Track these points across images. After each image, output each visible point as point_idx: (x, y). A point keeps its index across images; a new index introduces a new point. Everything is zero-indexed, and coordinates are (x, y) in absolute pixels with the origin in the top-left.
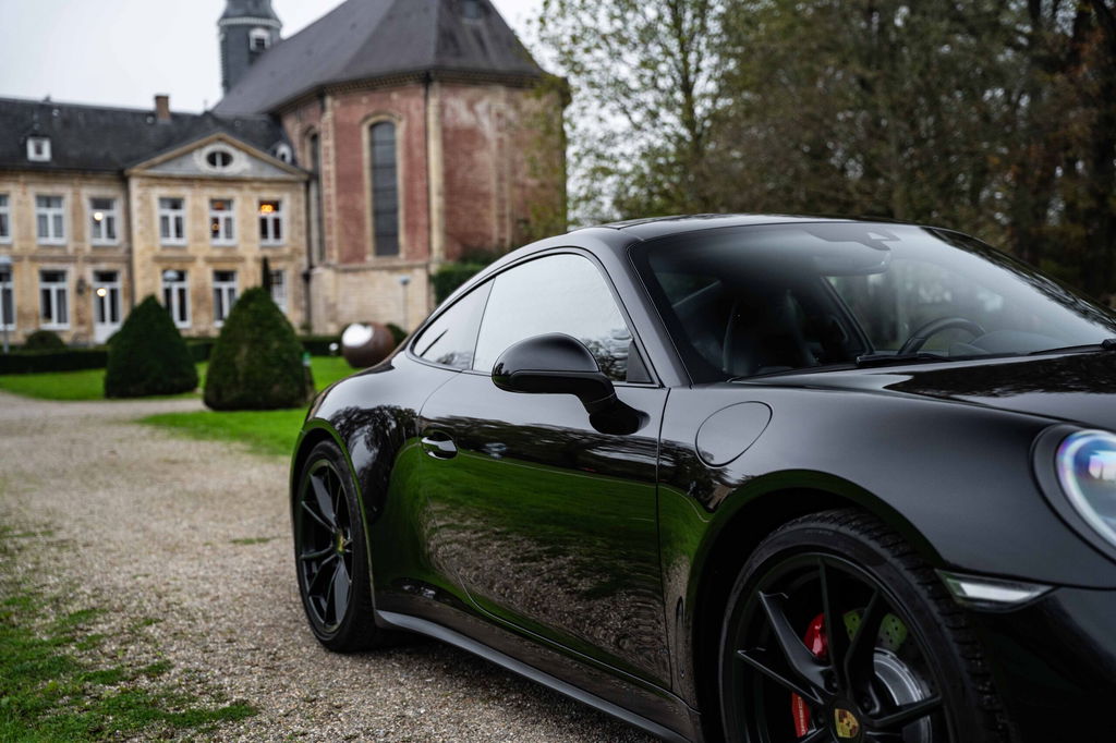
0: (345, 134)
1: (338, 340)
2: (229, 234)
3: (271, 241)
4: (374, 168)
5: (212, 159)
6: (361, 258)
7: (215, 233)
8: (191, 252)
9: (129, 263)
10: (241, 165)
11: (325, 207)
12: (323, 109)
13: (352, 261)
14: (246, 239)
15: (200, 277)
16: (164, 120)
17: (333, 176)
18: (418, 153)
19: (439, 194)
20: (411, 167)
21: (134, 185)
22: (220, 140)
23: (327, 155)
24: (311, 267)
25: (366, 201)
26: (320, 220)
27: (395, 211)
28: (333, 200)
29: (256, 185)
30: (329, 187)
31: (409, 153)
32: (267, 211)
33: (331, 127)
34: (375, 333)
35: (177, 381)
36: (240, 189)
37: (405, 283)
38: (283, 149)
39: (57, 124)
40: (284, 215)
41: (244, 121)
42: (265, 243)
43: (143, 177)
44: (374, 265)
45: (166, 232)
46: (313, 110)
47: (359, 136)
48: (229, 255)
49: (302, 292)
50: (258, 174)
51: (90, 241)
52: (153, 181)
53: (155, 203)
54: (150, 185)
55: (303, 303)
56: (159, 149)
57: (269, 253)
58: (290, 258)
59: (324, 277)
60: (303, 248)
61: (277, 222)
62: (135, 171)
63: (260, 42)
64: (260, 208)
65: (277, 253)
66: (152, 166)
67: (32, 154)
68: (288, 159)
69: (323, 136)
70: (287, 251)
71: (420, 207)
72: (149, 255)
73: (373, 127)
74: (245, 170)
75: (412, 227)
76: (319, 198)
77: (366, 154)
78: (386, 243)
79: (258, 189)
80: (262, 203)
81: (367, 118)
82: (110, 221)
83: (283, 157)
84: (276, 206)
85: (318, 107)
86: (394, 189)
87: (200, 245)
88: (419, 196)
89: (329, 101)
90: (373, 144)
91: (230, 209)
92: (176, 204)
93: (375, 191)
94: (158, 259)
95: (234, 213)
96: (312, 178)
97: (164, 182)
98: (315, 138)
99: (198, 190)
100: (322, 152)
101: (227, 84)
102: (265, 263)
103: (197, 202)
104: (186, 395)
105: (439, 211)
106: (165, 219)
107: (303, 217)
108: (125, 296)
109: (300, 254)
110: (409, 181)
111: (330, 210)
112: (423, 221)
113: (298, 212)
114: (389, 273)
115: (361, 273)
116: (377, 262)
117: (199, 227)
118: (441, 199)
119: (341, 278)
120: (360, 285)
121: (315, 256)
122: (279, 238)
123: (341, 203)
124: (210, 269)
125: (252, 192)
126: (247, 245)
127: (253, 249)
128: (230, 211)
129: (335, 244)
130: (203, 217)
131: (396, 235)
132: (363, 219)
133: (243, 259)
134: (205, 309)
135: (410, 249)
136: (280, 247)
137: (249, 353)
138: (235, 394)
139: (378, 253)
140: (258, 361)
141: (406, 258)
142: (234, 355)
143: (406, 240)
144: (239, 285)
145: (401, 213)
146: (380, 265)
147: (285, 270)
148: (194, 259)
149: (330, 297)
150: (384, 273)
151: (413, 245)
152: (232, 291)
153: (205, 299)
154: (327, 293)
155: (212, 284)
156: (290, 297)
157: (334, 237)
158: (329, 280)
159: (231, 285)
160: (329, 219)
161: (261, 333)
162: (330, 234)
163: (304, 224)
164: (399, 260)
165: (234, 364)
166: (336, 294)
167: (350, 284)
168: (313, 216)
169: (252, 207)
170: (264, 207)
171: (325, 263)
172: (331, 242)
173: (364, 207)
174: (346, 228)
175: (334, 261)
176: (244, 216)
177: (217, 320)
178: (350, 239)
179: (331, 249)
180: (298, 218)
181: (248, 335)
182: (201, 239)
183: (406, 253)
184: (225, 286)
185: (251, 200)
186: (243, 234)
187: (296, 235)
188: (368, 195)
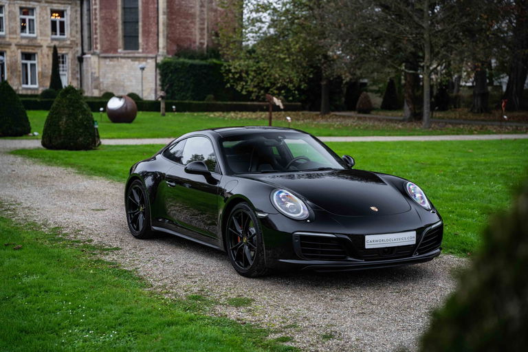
1: (105, 105)
2: (32, 31)
3: (58, 36)
6: (116, 51)
7: (23, 28)
8: (7, 39)
11: (92, 16)
13: (109, 52)
14: (41, 33)
15: (13, 56)
19: (164, 13)
24: (83, 54)
25: (119, 15)
26: (89, 24)
27: (137, 22)
28: (98, 12)
30: (95, 4)
32: (56, 17)
34: (125, 102)
36: (39, 1)
37: (143, 69)
40: (67, 19)
42: (54, 36)
44: (122, 55)
48: (30, 43)
49: (77, 68)
55: (79, 76)
57: (56, 43)
58: (70, 47)
59: (92, 61)
60: (79, 41)
61: (62, 24)
64: (51, 15)
65: (61, 44)
70: (68, 42)
71: (153, 21)
75: (147, 33)
76: (89, 10)
78: (131, 41)
79: (51, 3)
80: (53, 12)
84: (61, 14)
86: (137, 8)
87: (15, 36)
88: (152, 14)
93: (124, 8)
95: (35, 17)
102: (55, 48)
104: (24, 137)
105: (163, 24)
107: (79, 22)
109: (76, 45)
110: (146, 4)
111: (96, 19)
112: (154, 29)
113: (76, 18)
114: (132, 60)
115: (115, 59)
116: (125, 53)
117: (13, 24)
118: (165, 17)
119: (102, 61)
120: (114, 66)
121: (86, 47)
122: (64, 35)
123: (103, 15)
124: (20, 51)
125: (47, 5)
126: (44, 38)
127: (47, 40)
128: (33, 15)
129: (98, 41)
130: (15, 18)
131: (138, 37)
132: (117, 26)
133: (41, 46)
134: (16, 77)
135: (145, 46)
136: (64, 40)
137: (67, 120)
138: (59, 141)
139: (126, 48)
140: (71, 125)
141: (143, 52)
142: (59, 121)
143: (143, 41)
144: (38, 62)
145: (140, 24)
146: (127, 55)
147: (67, 54)
148: (10, 45)
149: (95, 73)
150: (130, 60)
151: (147, 44)
152: (33, 66)
153: (16, 70)
154: (93, 71)
155: (20, 61)
156: (70, 71)
157: (98, 36)
158: (95, 62)
159: (33, 62)
160: (96, 24)
161: (73, 110)
162: (96, 34)
163: (79, 26)
164: (138, 53)
165: (59, 126)
166: (99, 72)
167: (108, 66)
168: (85, 22)
169: (47, 14)
170: (54, 14)
171: (92, 51)
172: (96, 39)
173: (117, 18)
174: (106, 30)
175: (98, 51)
176: (41, 19)
177: (23, 84)
178: (108, 38)
179: (96, 43)
180: (75, 22)
181: (66, 111)
182: (14, 32)
183: (143, 49)
184: (29, 63)
185: (46, 9)
186: (40, 30)
187: (74, 33)
188: (120, 11)
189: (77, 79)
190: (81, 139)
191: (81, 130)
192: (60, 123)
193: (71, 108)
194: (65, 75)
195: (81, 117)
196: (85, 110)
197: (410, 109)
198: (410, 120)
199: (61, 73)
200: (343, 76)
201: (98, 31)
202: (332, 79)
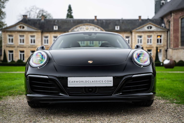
0: (176, 21)
1: (163, 63)
2: (151, 42)
3: (159, 43)
4: (182, 27)
5: (148, 28)
6: (178, 46)
7: (148, 42)
8: (143, 46)
10: (154, 28)
11: (171, 36)
12: (171, 16)
13: (176, 47)
14: (154, 43)
16: (140, 21)
17: (172, 30)
21: (133, 33)
22: (150, 24)
23: (172, 25)
24: (167, 48)
26: (170, 39)
28: (172, 35)
30: (172, 32)
32: (159, 38)
33: (173, 20)
34: (170, 61)
36: (153, 33)
38: (163, 25)
39: (121, 23)
40: (162, 38)
41: (155, 20)
44: (180, 48)
45: (138, 42)
46: (169, 16)
47: (179, 21)
48: (150, 47)
49: (165, 54)
50: (157, 30)
53: (137, 37)
54: (136, 33)
56: (138, 26)
57: (158, 46)
58: (163, 47)
59: (170, 51)
61: (161, 40)
62: (133, 31)
63: (163, 3)
64: (157, 37)
65: (160, 46)
66: (137, 30)
67: (116, 29)
68: (164, 27)
69: (171, 21)
70: (162, 45)
73: (182, 19)
74: (155, 30)
76: (170, 34)
77: (180, 25)
79: (157, 33)
81: (180, 17)
82: (129, 40)
83: (163, 26)
84: (161, 36)
85: (170, 16)
87: (145, 44)
89: (173, 14)
90: (181, 22)
91: (151, 37)
92: (140, 37)
95: (152, 38)
96: (168, 30)
97: (139, 33)
98: (169, 22)
99: (145, 34)
100: (171, 25)
101: (156, 13)
102: (157, 48)
103: (145, 36)
106: (138, 40)
109: (165, 46)
111: (171, 37)
113: (165, 37)
115: (178, 50)
117: (145, 41)
119: (173, 51)
120: (177, 52)
121: (168, 46)
122: (161, 43)
123: (174, 35)
124: (147, 49)
127: (155, 45)
129: (172, 44)
130: (146, 39)
132: (179, 38)
133: (153, 47)
139: (182, 45)
144: (152, 52)
147: (162, 49)
150: (183, 49)
154: (170, 54)
156: (163, 55)
157: (172, 42)
163: (166, 40)
166: (172, 54)
167: (175, 52)
171: (170, 48)
173: (179, 36)
174: (175, 40)
175: (172, 47)
176: (154, 38)
178: (176, 43)
184: (150, 52)
185: (155, 35)
187: (164, 42)
188: (180, 33)
189: (165, 57)
194: (161, 56)
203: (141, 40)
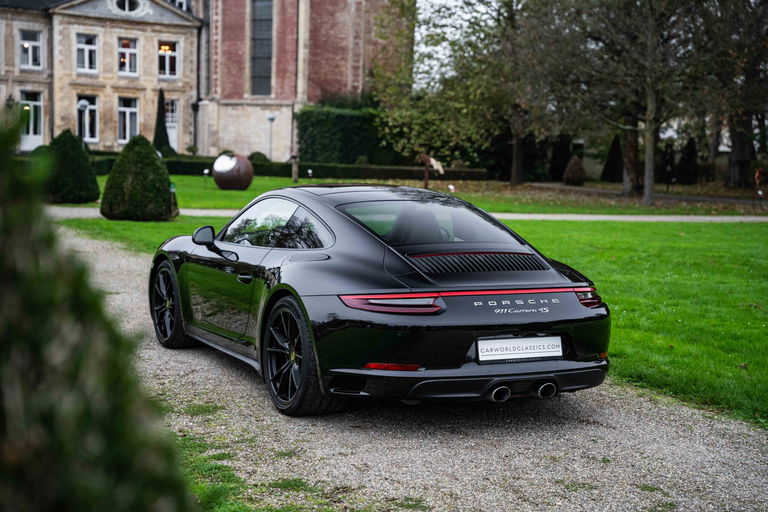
1: (210, 166)
2: (133, 68)
3: (167, 76)
4: (254, 21)
5: (121, 5)
6: (240, 96)
7: (122, 65)
8: (101, 80)
9: (50, 86)
10: (145, 10)
11: (212, 50)
13: (231, 99)
14: (145, 72)
15: (107, 102)
17: (220, 24)
18: (290, 11)
19: (305, 46)
20: (283, 22)
21: (56, 20)
23: (217, 7)
24: (199, 99)
25: (246, 48)
26: (208, 60)
27: (270, 58)
28: (219, 44)
29: (157, 28)
30: (216, 34)
31: (283, 11)
32: (166, 52)
34: (238, 162)
35: (83, 194)
36: (143, 30)
37: (272, 120)
40: (179, 54)
42: (162, 76)
43: (64, 15)
44: (249, 102)
45: (81, 63)
48: (131, 85)
49: (191, 119)
50: (159, 19)
51: (19, 66)
52: (73, 20)
53: (74, 37)
54: (69, 22)
55: (192, 129)
57: (164, 85)
58: (183, 91)
59: (209, 108)
60: (194, 83)
61: (173, 60)
62: (57, 10)
64: (160, 49)
65: (171, 87)
66: (72, 6)
68: (184, 8)
70: (180, 84)
71: (290, 57)
72: (67, 80)
74: (148, 15)
75: (282, 73)
76: (208, 42)
77: (248, 9)
78: (261, 84)
79: (159, 32)
80: (161, 44)
82: (35, 49)
83: (181, 4)
84: (173, 46)
86: (270, 39)
87: (110, 75)
88: (290, 47)
92: (90, 40)
93: (254, 40)
94: (74, 85)
95: (138, 50)
96: (204, 25)
97: (80, 21)
99: (108, 29)
102: (161, 93)
103: (107, 39)
104: (90, 204)
105: (304, 61)
106: (81, 51)
107: (195, 58)
108: (45, 113)
109: (191, 88)
110: (282, 34)
111: (216, 54)
112: (291, 67)
113: (192, 52)
114: (262, 109)
115: (239, 107)
116: (252, 100)
117: (108, 60)
118: (307, 51)
119: (223, 110)
120: (238, 117)
121: (203, 91)
122: (174, 74)
123: (225, 48)
124: (116, 95)
125: (153, 34)
126: (148, 78)
127: (152, 81)
128: (135, 48)
129: (219, 82)
130: (112, 52)
131: (269, 78)
132: (243, 63)
133: (144, 89)
134: (110, 129)
135: (279, 91)
136: (174, 81)
137: (133, 181)
138: (122, 209)
139: (254, 92)
140: (139, 187)
141: (276, 98)
142: (123, 182)
143: (277, 83)
144: (140, 110)
145: (274, 60)
146: (255, 102)
147: (178, 100)
148: (104, 86)
149: (213, 125)
150: (258, 109)
151: (282, 88)
152: (133, 115)
153: (111, 120)
154: (211, 122)
155: (117, 108)
156: (181, 123)
157: (219, 76)
158: (213, 111)
159: (133, 110)
160: (216, 61)
161: (142, 168)
162: (216, 73)
163: (195, 63)
164: (271, 99)
165: (122, 188)
166: (218, 124)
167: (230, 116)
168: (203, 57)
169: (153, 47)
170: (163, 47)
171: (210, 97)
172: (216, 80)
173: (244, 53)
174: (229, 69)
175: (218, 96)
176: (146, 53)
177: (120, 138)
178: (232, 79)
179: (216, 86)
180: (190, 58)
181: (133, 169)
182: (110, 71)
183: (276, 94)
184: (128, 110)
185: (152, 40)
186: (144, 68)
187: (188, 72)
188: (248, 43)
189: (190, 133)
190: (151, 206)
191: (152, 195)
192: (124, 184)
193: (140, 165)
194: (174, 127)
195: (152, 177)
196: (159, 168)
197: (632, 180)
198: (631, 195)
199: (168, 124)
200: (536, 133)
201: (219, 70)
202: (523, 136)
203: (92, 53)
